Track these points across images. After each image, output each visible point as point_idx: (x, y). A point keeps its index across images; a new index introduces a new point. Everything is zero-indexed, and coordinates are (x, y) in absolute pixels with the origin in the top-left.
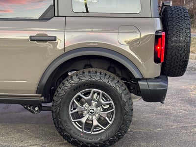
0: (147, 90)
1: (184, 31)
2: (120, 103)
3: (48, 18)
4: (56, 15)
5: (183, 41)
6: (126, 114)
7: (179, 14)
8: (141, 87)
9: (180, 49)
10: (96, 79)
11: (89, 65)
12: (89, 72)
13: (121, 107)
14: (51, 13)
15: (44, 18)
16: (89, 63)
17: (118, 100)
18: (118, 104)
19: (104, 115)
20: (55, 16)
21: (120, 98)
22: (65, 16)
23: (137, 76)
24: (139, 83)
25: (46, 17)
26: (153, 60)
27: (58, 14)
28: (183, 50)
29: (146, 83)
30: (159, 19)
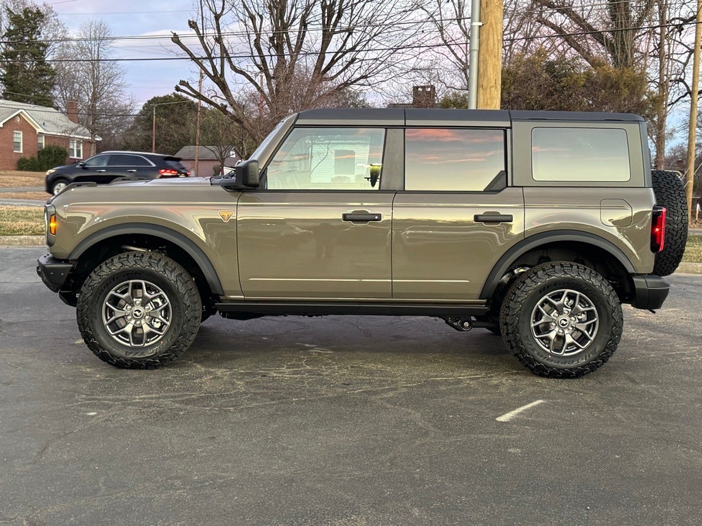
0: (644, 289)
1: (679, 206)
2: (606, 309)
3: (499, 189)
4: (510, 184)
5: (678, 222)
6: (615, 325)
7: (668, 183)
8: (637, 286)
9: (675, 233)
10: (572, 274)
11: (545, 258)
12: (562, 266)
13: (608, 316)
14: (502, 182)
15: (492, 190)
16: (545, 255)
17: (604, 306)
18: (603, 310)
19: (582, 327)
20: (507, 186)
21: (607, 303)
22: (522, 187)
23: (630, 270)
24: (635, 279)
25: (495, 188)
26: (649, 248)
27: (512, 183)
28: (679, 234)
29: (644, 280)
30: (652, 189)
